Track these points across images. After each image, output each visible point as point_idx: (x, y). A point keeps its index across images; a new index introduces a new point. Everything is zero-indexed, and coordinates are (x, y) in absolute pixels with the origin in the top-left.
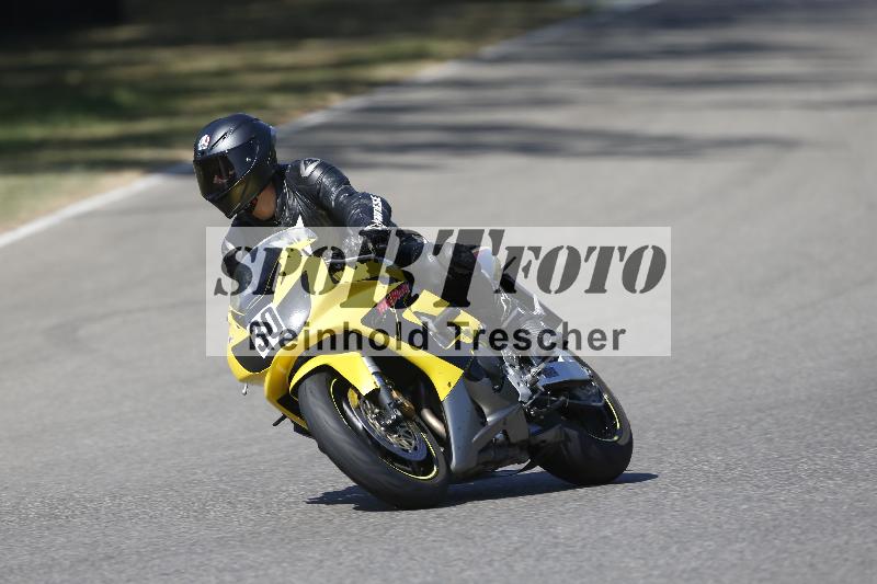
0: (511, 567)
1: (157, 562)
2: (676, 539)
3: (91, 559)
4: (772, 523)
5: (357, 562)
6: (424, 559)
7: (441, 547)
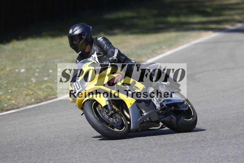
1: (216, 142)
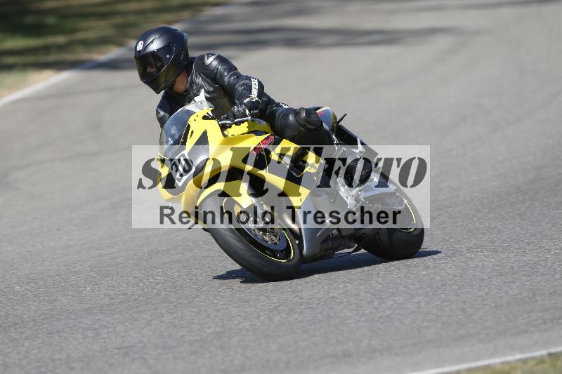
0: (270, 319)
2: (378, 297)
3: (4, 326)
4: (441, 283)
5: (173, 321)
6: (216, 316)
7: (227, 308)
